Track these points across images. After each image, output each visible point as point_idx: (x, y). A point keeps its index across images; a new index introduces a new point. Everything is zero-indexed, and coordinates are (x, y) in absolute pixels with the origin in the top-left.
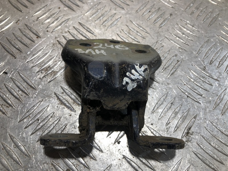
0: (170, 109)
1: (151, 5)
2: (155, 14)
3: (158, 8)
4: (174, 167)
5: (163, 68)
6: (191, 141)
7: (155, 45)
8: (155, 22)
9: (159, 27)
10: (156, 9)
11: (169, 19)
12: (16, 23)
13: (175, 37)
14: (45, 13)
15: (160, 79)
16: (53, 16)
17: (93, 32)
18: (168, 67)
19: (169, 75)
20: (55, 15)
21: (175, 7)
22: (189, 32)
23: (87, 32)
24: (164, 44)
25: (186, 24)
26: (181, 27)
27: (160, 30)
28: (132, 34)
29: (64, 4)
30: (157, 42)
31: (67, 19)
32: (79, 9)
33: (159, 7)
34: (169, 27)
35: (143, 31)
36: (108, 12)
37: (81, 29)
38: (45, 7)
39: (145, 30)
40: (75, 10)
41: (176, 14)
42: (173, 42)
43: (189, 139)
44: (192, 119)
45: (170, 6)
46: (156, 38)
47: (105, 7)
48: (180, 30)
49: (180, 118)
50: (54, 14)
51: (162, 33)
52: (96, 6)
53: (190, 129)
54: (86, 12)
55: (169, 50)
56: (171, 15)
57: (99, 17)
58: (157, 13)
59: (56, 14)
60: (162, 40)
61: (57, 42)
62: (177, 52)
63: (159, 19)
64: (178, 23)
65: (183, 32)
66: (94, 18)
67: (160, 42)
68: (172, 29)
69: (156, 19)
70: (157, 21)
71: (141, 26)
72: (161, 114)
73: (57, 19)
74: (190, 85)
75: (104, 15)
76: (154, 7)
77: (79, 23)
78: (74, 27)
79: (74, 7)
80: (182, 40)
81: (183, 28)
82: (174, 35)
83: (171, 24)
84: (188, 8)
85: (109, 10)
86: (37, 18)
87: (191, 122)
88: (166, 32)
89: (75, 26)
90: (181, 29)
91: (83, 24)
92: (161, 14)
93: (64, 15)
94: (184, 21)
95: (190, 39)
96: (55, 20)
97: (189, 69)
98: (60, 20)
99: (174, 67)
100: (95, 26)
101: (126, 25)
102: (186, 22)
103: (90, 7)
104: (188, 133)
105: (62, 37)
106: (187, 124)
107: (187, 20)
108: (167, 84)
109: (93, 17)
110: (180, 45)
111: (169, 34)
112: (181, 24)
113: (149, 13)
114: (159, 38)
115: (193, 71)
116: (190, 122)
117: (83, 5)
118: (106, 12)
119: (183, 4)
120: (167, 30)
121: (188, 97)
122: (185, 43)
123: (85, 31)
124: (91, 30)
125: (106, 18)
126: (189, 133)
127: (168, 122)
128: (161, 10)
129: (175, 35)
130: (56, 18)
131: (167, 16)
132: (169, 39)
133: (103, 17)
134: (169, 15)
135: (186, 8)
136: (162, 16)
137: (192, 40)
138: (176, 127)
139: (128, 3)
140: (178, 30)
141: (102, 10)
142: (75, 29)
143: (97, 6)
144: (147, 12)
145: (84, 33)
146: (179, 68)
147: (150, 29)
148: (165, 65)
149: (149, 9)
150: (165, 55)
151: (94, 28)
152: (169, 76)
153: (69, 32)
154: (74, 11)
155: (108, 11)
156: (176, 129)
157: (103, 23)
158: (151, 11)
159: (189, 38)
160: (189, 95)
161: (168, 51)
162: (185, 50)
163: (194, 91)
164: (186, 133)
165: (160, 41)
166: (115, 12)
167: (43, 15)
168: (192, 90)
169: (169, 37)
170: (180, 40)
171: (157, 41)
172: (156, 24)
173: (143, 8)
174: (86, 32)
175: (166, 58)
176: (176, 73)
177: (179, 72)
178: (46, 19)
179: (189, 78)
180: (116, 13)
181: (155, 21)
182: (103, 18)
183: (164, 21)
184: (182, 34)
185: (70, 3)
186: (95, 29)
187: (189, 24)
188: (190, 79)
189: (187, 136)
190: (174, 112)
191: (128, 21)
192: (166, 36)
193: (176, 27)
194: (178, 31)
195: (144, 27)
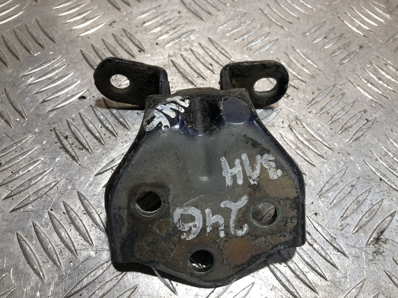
0: (348, 194)
1: (329, 28)
2: (335, 42)
3: (340, 34)
4: (350, 292)
5: (342, 128)
6: (383, 254)
7: (331, 90)
8: (334, 55)
9: (339, 63)
10: (338, 35)
11: (358, 52)
12: (110, 25)
13: (366, 82)
14: (156, 17)
15: (336, 144)
16: (169, 23)
17: (230, 56)
18: (350, 127)
19: (352, 140)
20: (171, 22)
21: (368, 36)
22: (389, 77)
23: (221, 54)
24: (345, 90)
25: (385, 64)
26: (377, 67)
27: (341, 68)
28: (293, 67)
29: (188, 9)
30: (334, 86)
31: (191, 31)
32: (211, 19)
33: (342, 33)
34: (356, 65)
35: (312, 65)
36: (257, 29)
37: (211, 49)
38: (158, 8)
39: (316, 64)
40: (204, 19)
41: (370, 47)
42: (361, 90)
43: (379, 249)
44: (387, 218)
45: (361, 33)
46: (334, 79)
47: (254, 22)
48: (375, 72)
49: (365, 212)
50: (169, 20)
51: (344, 73)
52: (239, 17)
53: (382, 232)
54: (222, 24)
55: (354, 102)
56: (361, 47)
57: (241, 34)
58: (338, 40)
59: (173, 20)
60: (342, 84)
61: (171, 63)
62: (366, 107)
63: (340, 51)
64: (372, 62)
65: (379, 76)
66: (233, 34)
67: (339, 87)
68: (361, 68)
69: (335, 50)
70: (337, 54)
71: (310, 57)
72: (334, 200)
73: (174, 28)
74: (386, 162)
75: (251, 32)
76: (333, 31)
77: (209, 38)
78: (200, 44)
79: (204, 15)
80: (378, 88)
81: (380, 70)
82: (363, 79)
83: (361, 61)
84: (391, 40)
85: (259, 27)
86: (143, 22)
87: (384, 222)
88: (351, 73)
89: (201, 42)
90: (376, 70)
91: (215, 42)
92: (345, 44)
93: (186, 24)
94: (382, 59)
95: (392, 89)
96: (171, 30)
97: (386, 135)
98: (179, 30)
99: (361, 129)
100: (234, 47)
101: (286, 53)
102: (385, 61)
103: (229, 18)
104: (377, 240)
105: (179, 56)
106: (377, 225)
107: (388, 59)
108: (346, 154)
109: (232, 32)
110: (372, 96)
111: (356, 76)
112: (377, 64)
113: (325, 39)
114: (338, 80)
115: (393, 140)
116: (382, 221)
117: (219, 13)
118: (254, 28)
119: (382, 34)
120: (352, 70)
121: (381, 179)
122: (382, 95)
123: (217, 53)
124: (227, 53)
125: (254, 38)
126: (381, 240)
127: (345, 216)
128: (345, 38)
129: (365, 79)
130: (173, 26)
131: (354, 48)
132: (355, 84)
133: (248, 35)
134: (358, 47)
135: (388, 41)
136: (346, 47)
137: (394, 91)
138: (357, 225)
139: (291, 21)
140: (371, 72)
141: (248, 24)
142: (202, 47)
143: (241, 17)
144: (321, 37)
145: (216, 55)
146: (368, 132)
147: (324, 64)
148: (345, 124)
149: (325, 34)
150: (346, 107)
151: (232, 49)
152: (351, 142)
153: (191, 50)
154: (202, 19)
155: (257, 27)
156: (357, 229)
157: (248, 44)
158: (328, 37)
159: (389, 87)
160: (384, 177)
161: (351, 103)
162: (380, 105)
163: (393, 173)
164: (374, 239)
165: (340, 85)
166: (269, 31)
167: (153, 19)
168: (389, 170)
169: (354, 81)
170: (373, 88)
171: (334, 84)
172: (334, 58)
173: (315, 31)
174: (219, 54)
175: (347, 112)
176: (362, 138)
177: (368, 138)
178: (157, 25)
179: (385, 150)
180: (269, 33)
181: (333, 52)
182: (248, 37)
183: (349, 55)
184: (377, 80)
185: (197, 8)
186: (233, 51)
187: (391, 65)
188: (387, 151)
189: (376, 243)
190: (356, 201)
191: (289, 46)
192: (350, 79)
193: (368, 67)
194: (371, 74)
195: (314, 60)
